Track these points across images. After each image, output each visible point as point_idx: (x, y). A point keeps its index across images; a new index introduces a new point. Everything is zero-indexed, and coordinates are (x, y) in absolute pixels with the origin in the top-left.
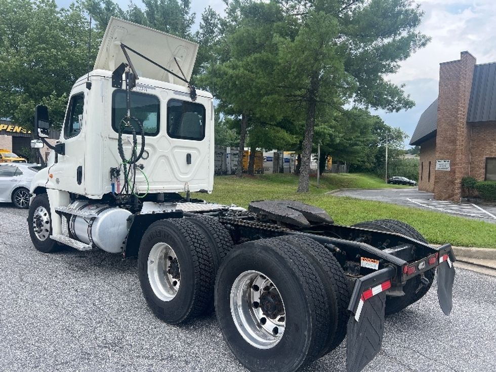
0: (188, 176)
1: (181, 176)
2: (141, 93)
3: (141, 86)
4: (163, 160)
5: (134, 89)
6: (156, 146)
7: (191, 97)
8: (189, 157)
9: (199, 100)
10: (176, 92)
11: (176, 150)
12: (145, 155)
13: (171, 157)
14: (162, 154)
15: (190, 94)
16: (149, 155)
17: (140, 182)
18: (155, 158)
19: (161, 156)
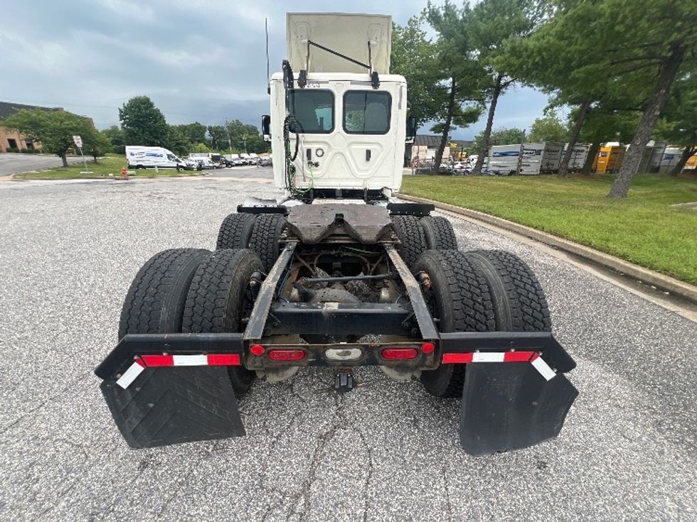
0: (367, 174)
1: (360, 174)
2: (315, 90)
3: (313, 82)
4: (339, 157)
5: (306, 87)
6: (331, 143)
7: (372, 85)
8: (368, 153)
9: (382, 88)
10: (353, 82)
11: (354, 147)
12: (320, 153)
13: (347, 154)
14: (336, 151)
15: (372, 82)
16: (323, 153)
17: (317, 178)
18: (330, 154)
19: (336, 153)
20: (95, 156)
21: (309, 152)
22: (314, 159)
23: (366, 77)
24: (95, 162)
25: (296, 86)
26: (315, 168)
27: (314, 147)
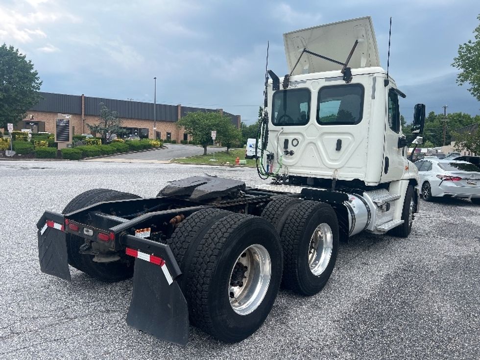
0: (338, 163)
1: (330, 163)
3: (294, 83)
4: (312, 147)
5: (289, 88)
6: (305, 134)
7: (345, 79)
8: (339, 143)
9: (354, 81)
10: (327, 79)
11: (326, 137)
12: (295, 142)
13: (319, 144)
14: (309, 141)
15: (344, 76)
16: (298, 142)
17: (290, 166)
18: (304, 144)
19: (309, 143)
20: (228, 147)
21: (286, 142)
22: (291, 148)
23: (338, 73)
24: (227, 153)
25: (281, 88)
26: (291, 157)
27: (290, 138)
